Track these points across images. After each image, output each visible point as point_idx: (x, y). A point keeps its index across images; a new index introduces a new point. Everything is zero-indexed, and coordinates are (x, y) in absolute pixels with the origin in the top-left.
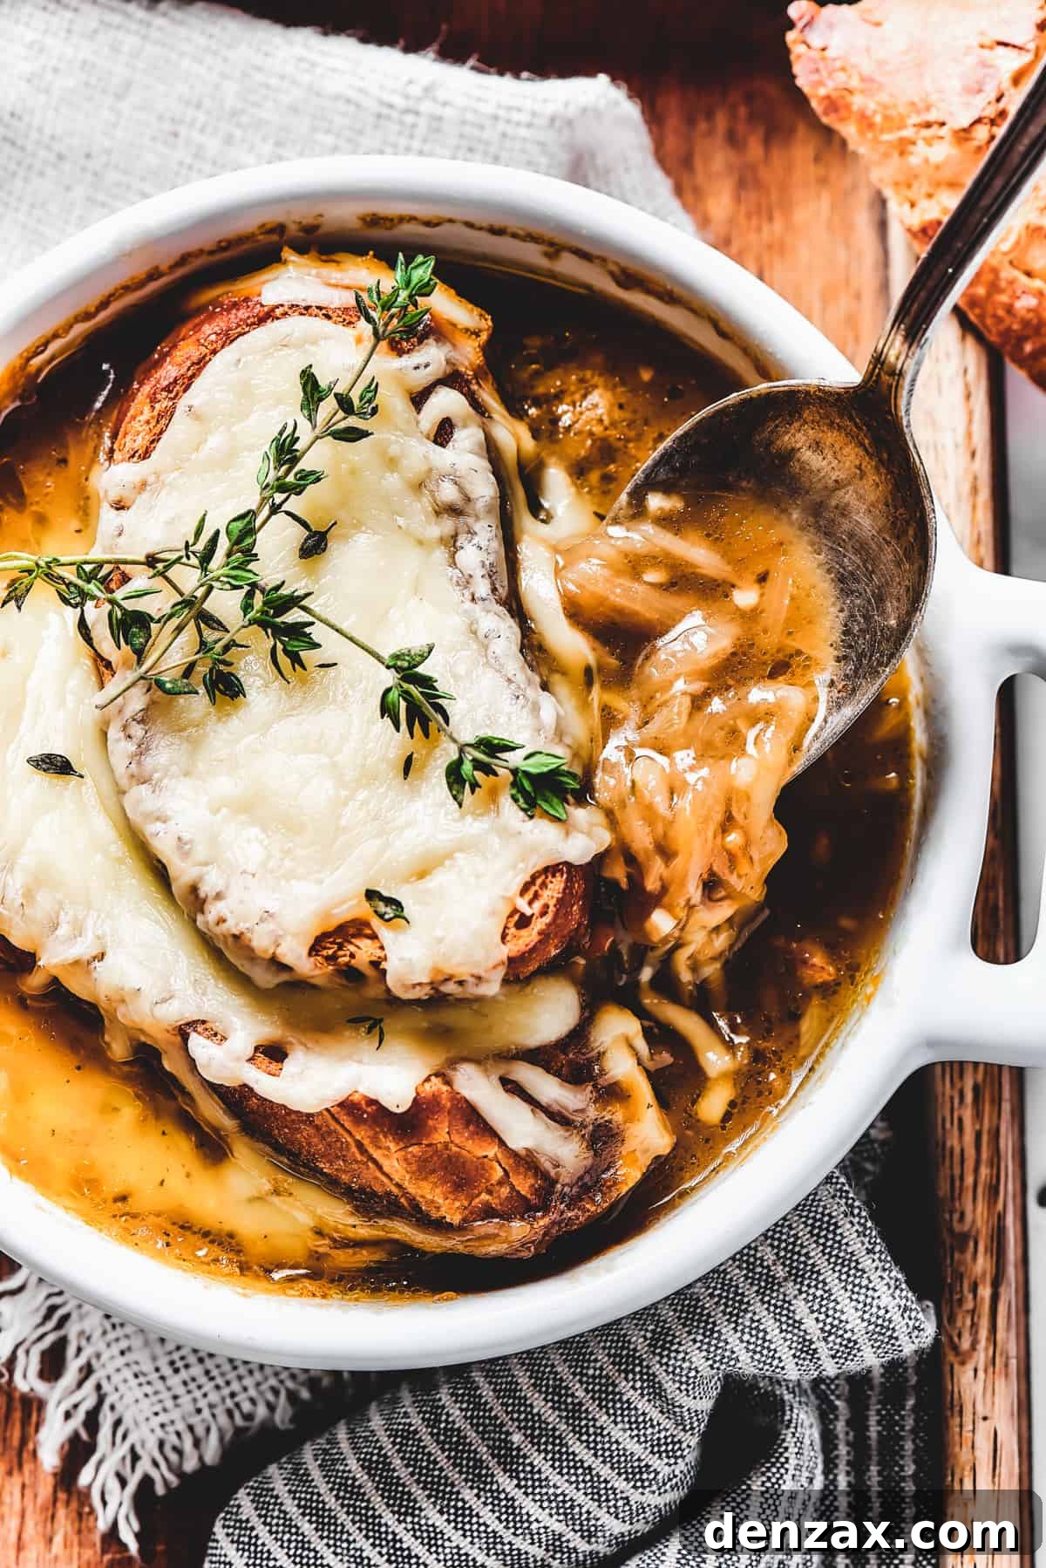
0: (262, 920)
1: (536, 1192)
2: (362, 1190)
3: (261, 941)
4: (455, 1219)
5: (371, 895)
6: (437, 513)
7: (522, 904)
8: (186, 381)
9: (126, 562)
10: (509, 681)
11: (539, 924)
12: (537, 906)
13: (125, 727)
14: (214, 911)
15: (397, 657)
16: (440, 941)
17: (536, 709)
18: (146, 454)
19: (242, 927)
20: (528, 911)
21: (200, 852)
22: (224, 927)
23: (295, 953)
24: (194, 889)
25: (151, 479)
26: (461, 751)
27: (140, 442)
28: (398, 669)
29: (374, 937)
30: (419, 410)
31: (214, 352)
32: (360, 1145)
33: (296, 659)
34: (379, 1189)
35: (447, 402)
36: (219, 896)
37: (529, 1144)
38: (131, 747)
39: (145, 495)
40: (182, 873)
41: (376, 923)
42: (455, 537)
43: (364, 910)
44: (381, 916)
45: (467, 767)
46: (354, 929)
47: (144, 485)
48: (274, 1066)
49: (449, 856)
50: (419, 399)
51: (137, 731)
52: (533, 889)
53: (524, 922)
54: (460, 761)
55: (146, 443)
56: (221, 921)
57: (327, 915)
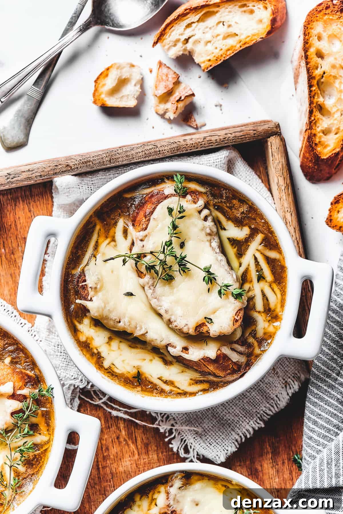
0: (185, 326)
1: (237, 368)
2: (203, 371)
3: (185, 330)
4: (223, 376)
5: (205, 318)
6: (206, 235)
7: (236, 317)
8: (152, 213)
9: (146, 253)
10: (226, 270)
11: (240, 321)
12: (239, 317)
13: (149, 287)
14: (175, 324)
15: (205, 269)
16: (221, 327)
17: (232, 275)
18: (146, 229)
19: (181, 327)
20: (238, 319)
21: (170, 313)
22: (177, 328)
23: (192, 332)
24: (169, 320)
25: (148, 234)
26: (221, 287)
27: (144, 226)
28: (206, 272)
29: (206, 326)
30: (200, 214)
31: (157, 206)
32: (204, 365)
33: (184, 271)
34: (207, 371)
35: (206, 212)
36: (175, 321)
37: (237, 360)
38: (151, 291)
39: (147, 238)
40: (166, 317)
41: (207, 323)
42: (210, 240)
43: (204, 321)
44: (208, 322)
45: (222, 291)
46: (202, 325)
47: (146, 236)
48: (187, 352)
49: (219, 308)
50: (200, 212)
51: (152, 288)
52: (237, 314)
53: (237, 321)
54: (221, 290)
55: (145, 226)
56: (176, 326)
57: (197, 323)
